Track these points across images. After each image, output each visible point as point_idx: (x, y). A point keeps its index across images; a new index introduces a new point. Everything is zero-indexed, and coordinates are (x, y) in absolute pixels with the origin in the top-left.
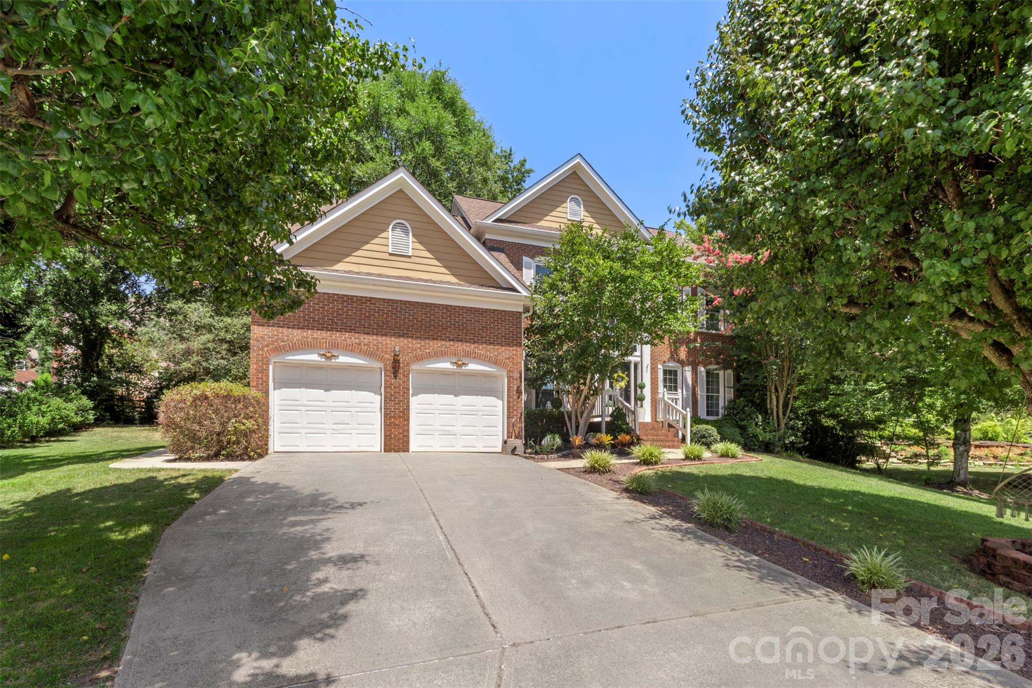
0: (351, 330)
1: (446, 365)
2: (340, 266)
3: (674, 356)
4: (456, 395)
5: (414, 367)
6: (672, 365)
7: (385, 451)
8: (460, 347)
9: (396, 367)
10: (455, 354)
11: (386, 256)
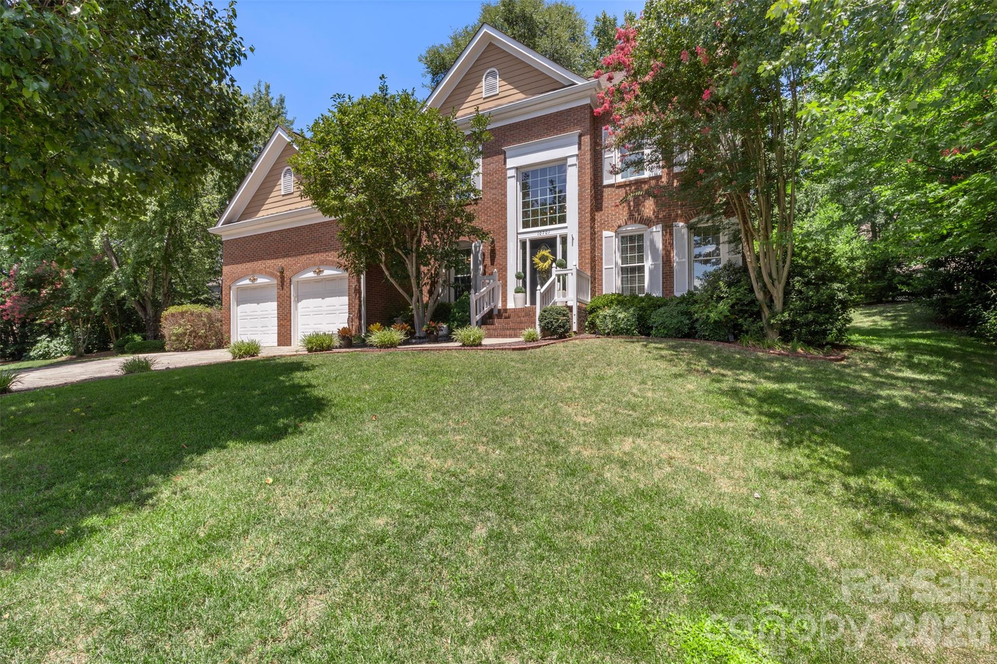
0: (261, 258)
1: (311, 275)
2: (260, 214)
3: (635, 216)
4: (323, 298)
5: (294, 279)
6: (632, 229)
7: (279, 345)
8: (318, 257)
9: (283, 282)
10: (315, 265)
11: (281, 198)
